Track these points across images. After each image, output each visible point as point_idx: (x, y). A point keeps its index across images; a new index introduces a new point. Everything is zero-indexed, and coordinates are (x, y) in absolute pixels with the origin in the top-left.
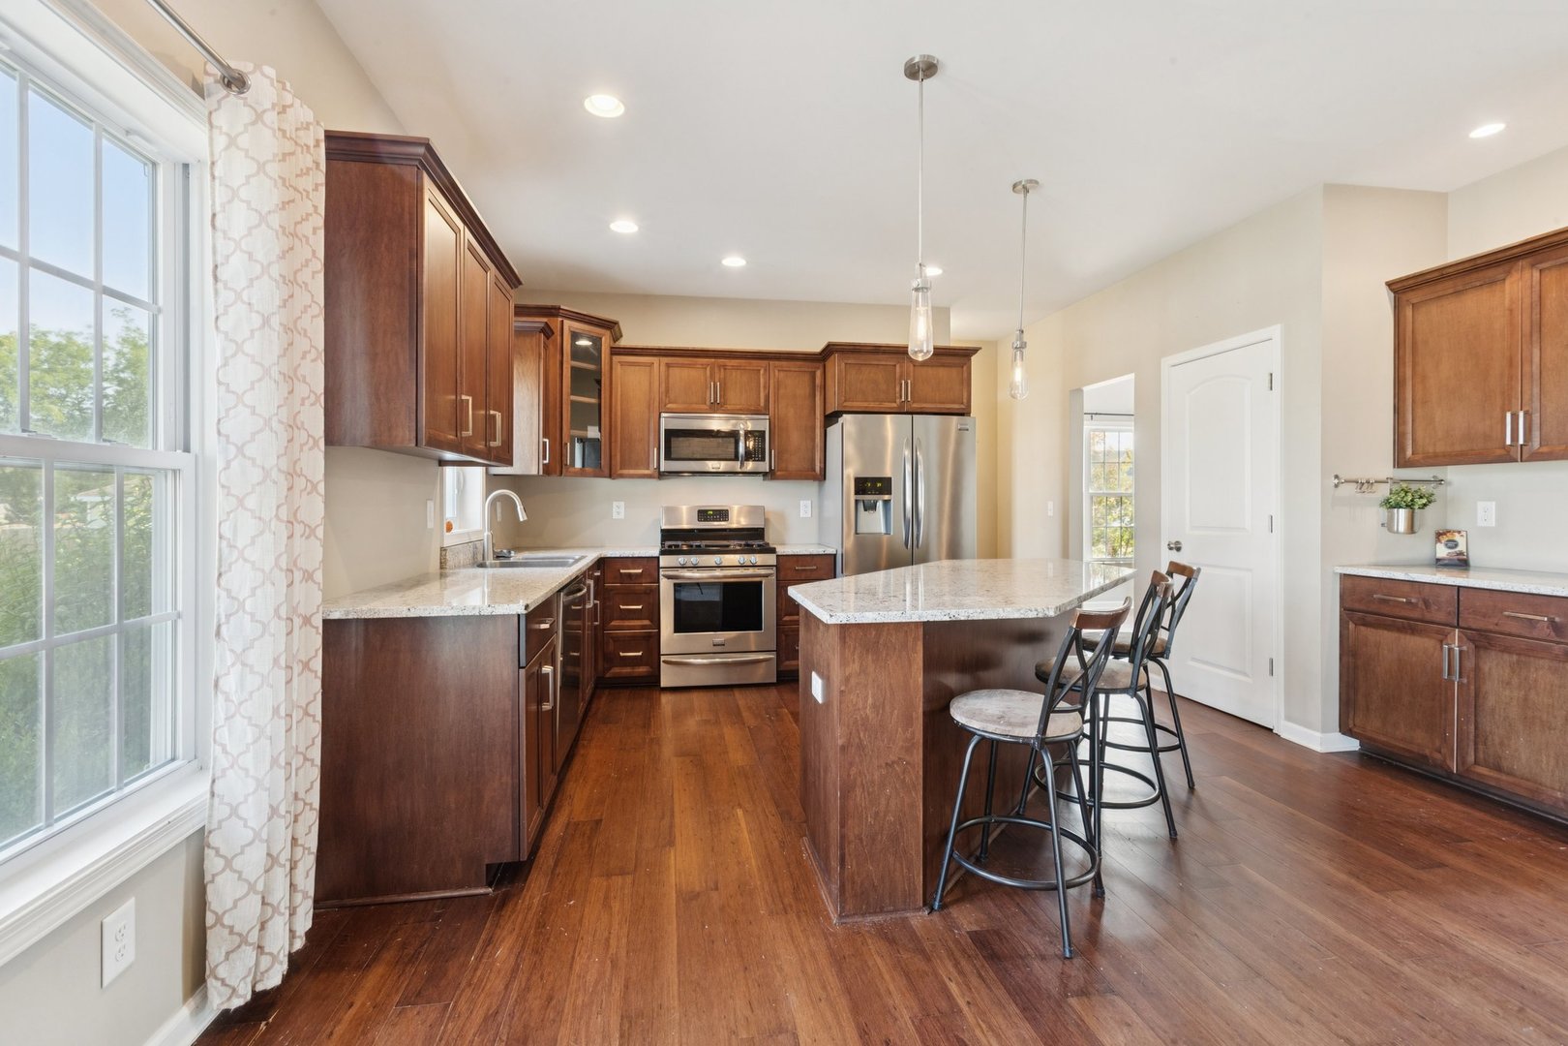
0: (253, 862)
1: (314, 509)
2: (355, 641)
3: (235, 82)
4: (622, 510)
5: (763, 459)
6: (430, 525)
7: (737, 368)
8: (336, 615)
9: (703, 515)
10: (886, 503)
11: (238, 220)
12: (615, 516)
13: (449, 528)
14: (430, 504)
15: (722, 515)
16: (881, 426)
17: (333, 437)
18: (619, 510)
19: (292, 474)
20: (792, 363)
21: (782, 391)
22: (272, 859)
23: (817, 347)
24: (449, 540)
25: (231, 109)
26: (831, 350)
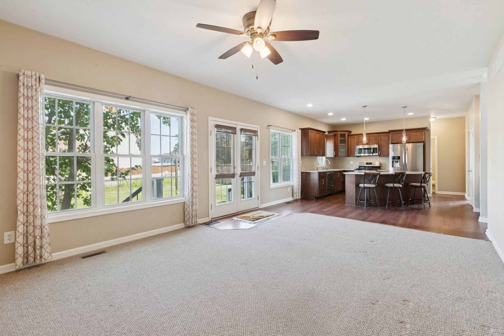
0: (296, 188)
1: (300, 162)
2: (304, 174)
3: (295, 131)
4: (352, 162)
5: (377, 153)
6: (315, 164)
7: (372, 136)
8: (302, 171)
9: (367, 164)
10: (400, 161)
11: (295, 141)
12: (351, 164)
13: (318, 165)
14: (315, 162)
15: (371, 164)
16: (398, 146)
17: (302, 155)
18: (351, 163)
19: (298, 159)
20: (384, 134)
21: (382, 140)
22: (297, 188)
23: (388, 131)
24: (318, 166)
25: (295, 132)
26: (390, 131)
